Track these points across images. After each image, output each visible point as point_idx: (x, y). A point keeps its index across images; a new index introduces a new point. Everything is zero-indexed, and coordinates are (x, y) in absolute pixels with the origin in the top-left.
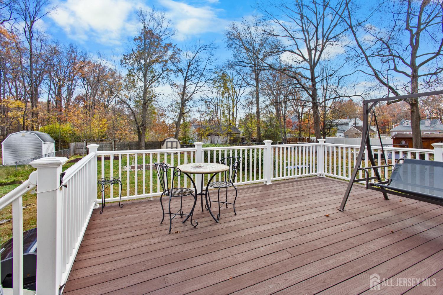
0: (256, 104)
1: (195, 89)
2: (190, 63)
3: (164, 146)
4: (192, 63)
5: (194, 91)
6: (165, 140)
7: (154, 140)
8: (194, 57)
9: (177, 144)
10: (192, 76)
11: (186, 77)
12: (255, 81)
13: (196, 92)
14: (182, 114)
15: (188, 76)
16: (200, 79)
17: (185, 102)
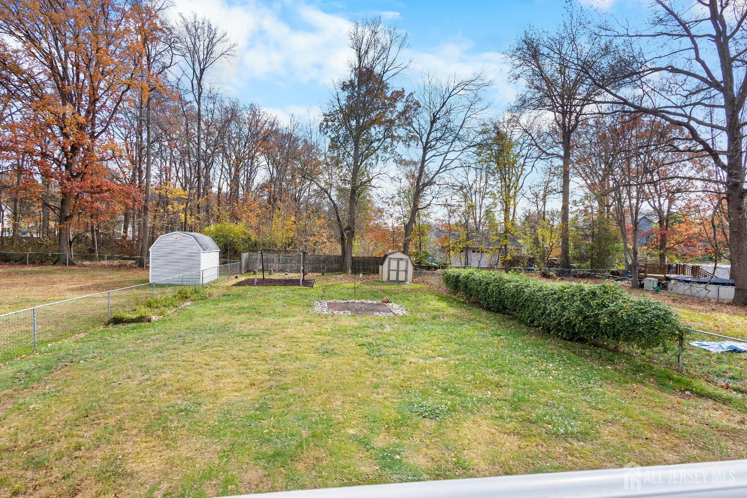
0: (561, 192)
1: (442, 164)
2: (434, 116)
3: (384, 266)
4: (438, 116)
5: (440, 168)
6: (386, 256)
7: (366, 255)
8: (444, 104)
9: (407, 264)
10: (437, 140)
11: (427, 143)
12: (560, 145)
13: (443, 170)
14: (415, 210)
15: (431, 141)
16: (453, 146)
17: (423, 188)
